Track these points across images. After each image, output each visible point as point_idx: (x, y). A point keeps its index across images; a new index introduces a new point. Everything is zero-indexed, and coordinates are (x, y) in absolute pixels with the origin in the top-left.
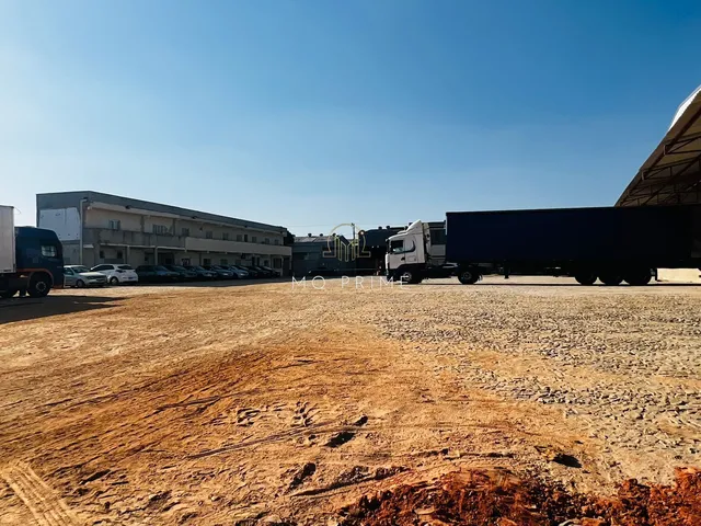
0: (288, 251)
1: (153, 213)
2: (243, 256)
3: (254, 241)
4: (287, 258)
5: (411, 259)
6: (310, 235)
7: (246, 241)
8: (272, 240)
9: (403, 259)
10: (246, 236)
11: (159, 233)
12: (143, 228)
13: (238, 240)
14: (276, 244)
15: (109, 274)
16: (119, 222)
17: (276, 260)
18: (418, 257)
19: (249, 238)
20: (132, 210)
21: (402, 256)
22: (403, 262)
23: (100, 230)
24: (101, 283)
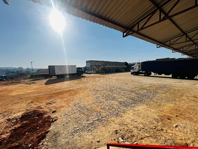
0: (126, 66)
1: (100, 62)
2: (117, 68)
3: (119, 65)
4: (125, 68)
5: (135, 71)
7: (117, 65)
13: (115, 65)
14: (123, 65)
15: (92, 72)
17: (123, 68)
18: (137, 70)
20: (97, 62)
23: (92, 65)
24: (90, 73)
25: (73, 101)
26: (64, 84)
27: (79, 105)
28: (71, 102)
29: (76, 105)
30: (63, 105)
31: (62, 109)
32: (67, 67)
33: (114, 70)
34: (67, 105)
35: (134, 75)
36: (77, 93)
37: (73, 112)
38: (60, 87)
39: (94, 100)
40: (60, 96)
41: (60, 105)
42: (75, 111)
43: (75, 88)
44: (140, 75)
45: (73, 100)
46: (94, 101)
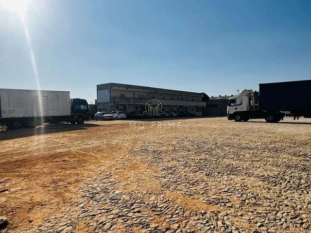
0: (204, 104)
1: (138, 90)
2: (181, 107)
3: (186, 100)
4: (203, 107)
5: (239, 109)
6: (220, 96)
7: (182, 100)
8: (196, 99)
9: (236, 109)
10: (182, 98)
11: (141, 98)
12: (134, 96)
13: (178, 100)
14: (198, 101)
15: (115, 115)
16: (124, 95)
17: (198, 109)
18: (244, 108)
19: (184, 99)
20: (129, 89)
21: (235, 107)
22: (236, 111)
23: (116, 98)
24: (111, 119)
25: (81, 185)
26: (32, 141)
27: (111, 195)
28: (71, 188)
29: (97, 196)
30: (38, 198)
31: (37, 215)
32: (40, 94)
33: (175, 112)
34: (56, 200)
35: (236, 121)
36: (85, 161)
37: (95, 224)
38: (19, 148)
39: (164, 177)
40: (24, 171)
41: (27, 199)
42: (103, 219)
43: (73, 149)
44: (253, 120)
45: (77, 181)
46: (164, 180)
